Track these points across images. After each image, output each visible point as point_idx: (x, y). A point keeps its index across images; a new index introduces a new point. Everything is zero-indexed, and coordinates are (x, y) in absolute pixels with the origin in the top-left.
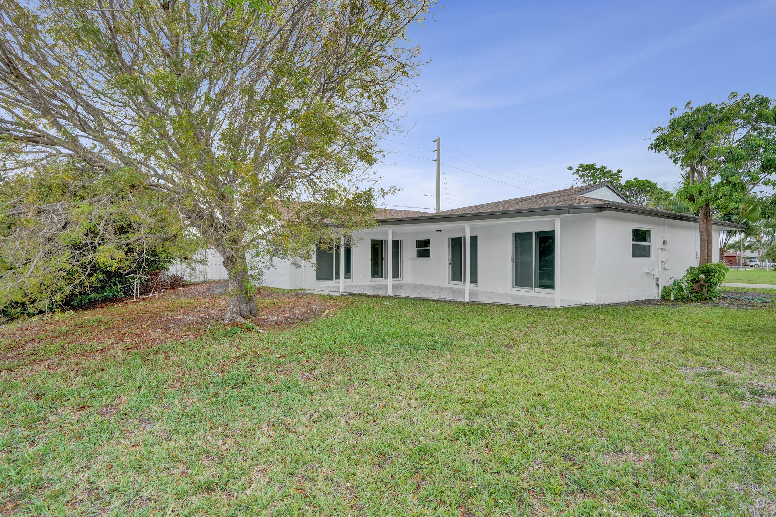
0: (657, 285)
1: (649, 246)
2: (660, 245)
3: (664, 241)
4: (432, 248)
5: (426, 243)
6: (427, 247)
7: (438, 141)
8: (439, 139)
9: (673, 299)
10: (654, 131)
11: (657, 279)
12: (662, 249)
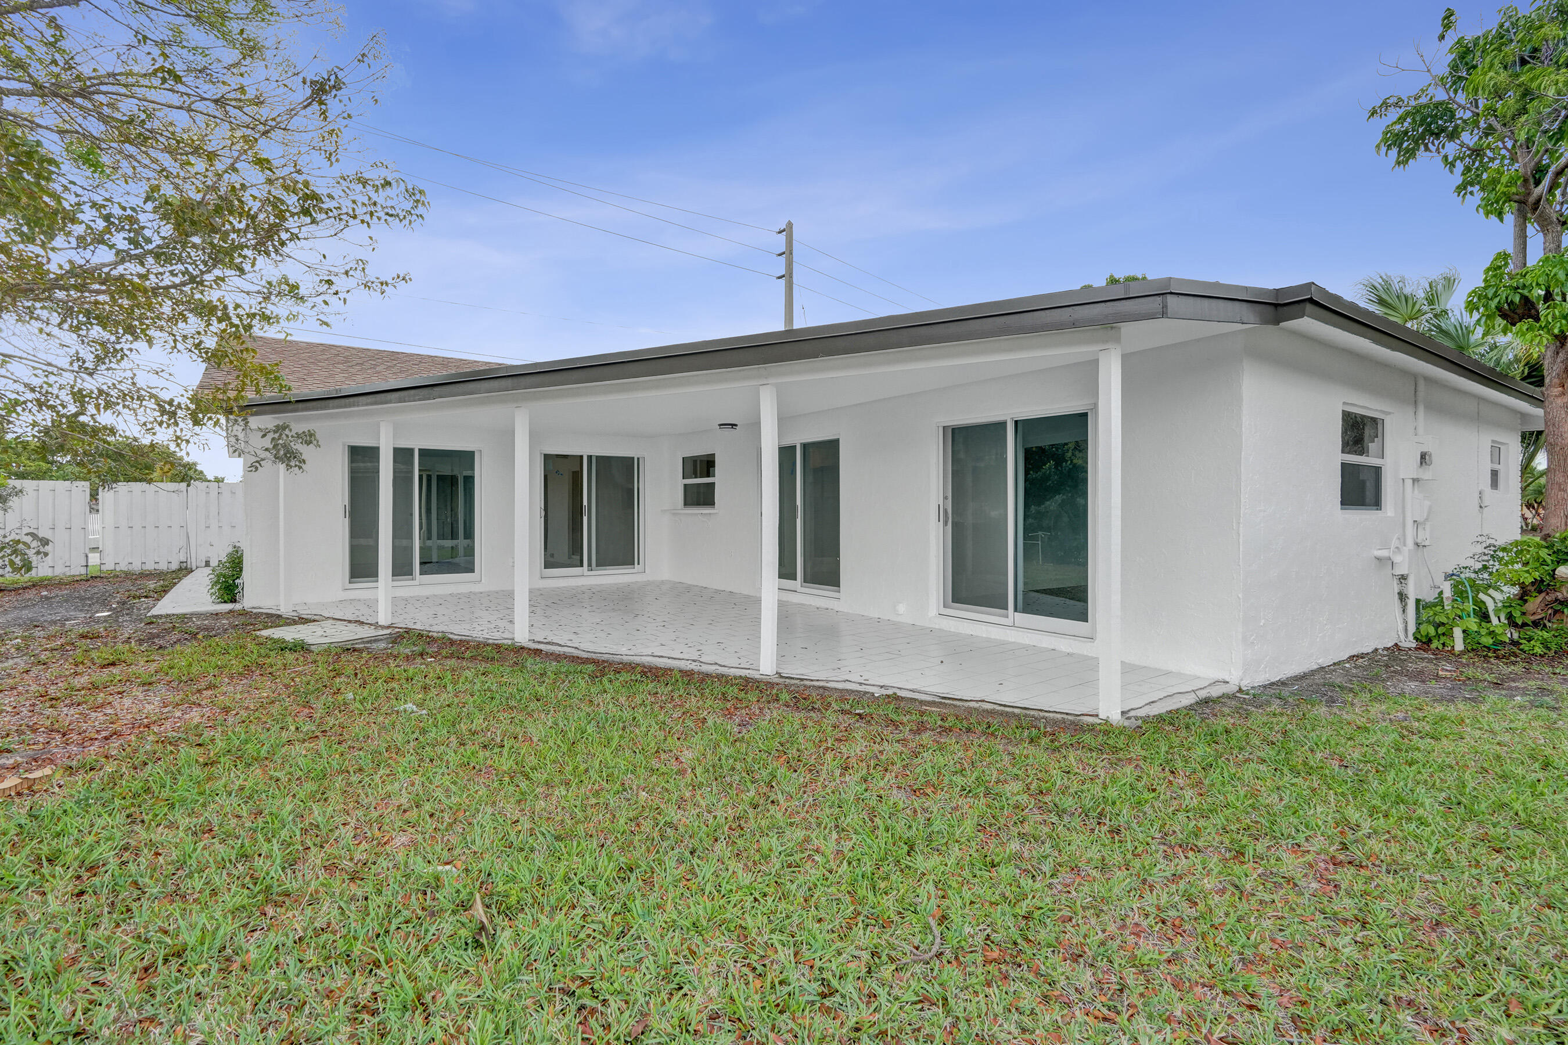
0: (1402, 597)
1: (1377, 471)
2: (1409, 467)
3: (1423, 456)
4: (720, 478)
5: (704, 465)
6: (708, 476)
7: (788, 230)
8: (790, 225)
9: (1459, 646)
10: (1374, 113)
11: (1403, 578)
12: (1415, 481)
